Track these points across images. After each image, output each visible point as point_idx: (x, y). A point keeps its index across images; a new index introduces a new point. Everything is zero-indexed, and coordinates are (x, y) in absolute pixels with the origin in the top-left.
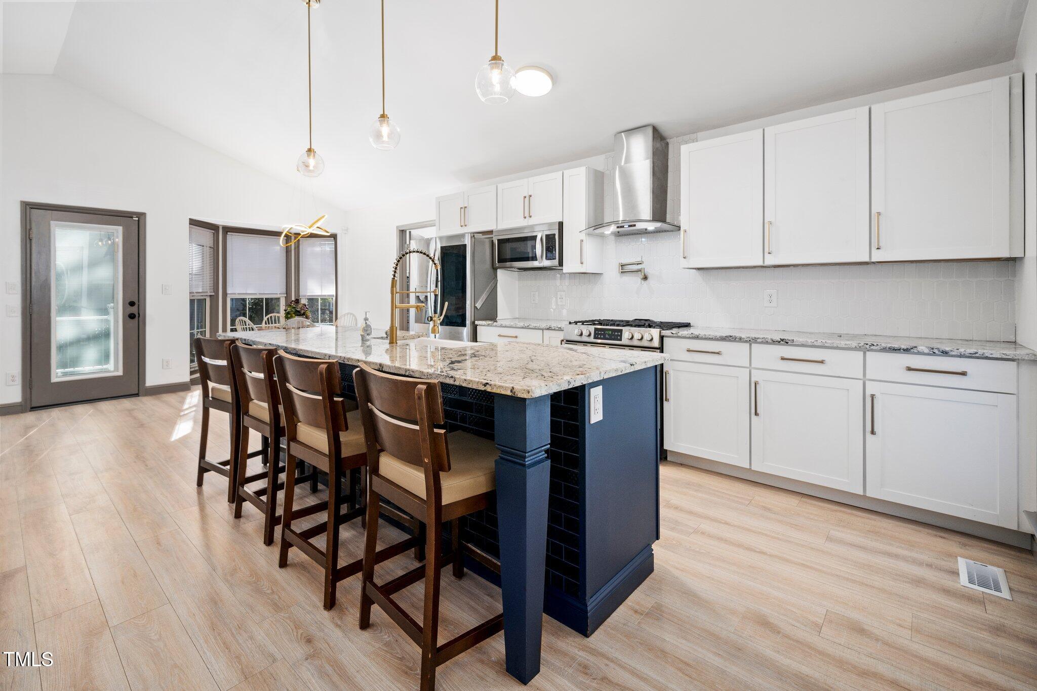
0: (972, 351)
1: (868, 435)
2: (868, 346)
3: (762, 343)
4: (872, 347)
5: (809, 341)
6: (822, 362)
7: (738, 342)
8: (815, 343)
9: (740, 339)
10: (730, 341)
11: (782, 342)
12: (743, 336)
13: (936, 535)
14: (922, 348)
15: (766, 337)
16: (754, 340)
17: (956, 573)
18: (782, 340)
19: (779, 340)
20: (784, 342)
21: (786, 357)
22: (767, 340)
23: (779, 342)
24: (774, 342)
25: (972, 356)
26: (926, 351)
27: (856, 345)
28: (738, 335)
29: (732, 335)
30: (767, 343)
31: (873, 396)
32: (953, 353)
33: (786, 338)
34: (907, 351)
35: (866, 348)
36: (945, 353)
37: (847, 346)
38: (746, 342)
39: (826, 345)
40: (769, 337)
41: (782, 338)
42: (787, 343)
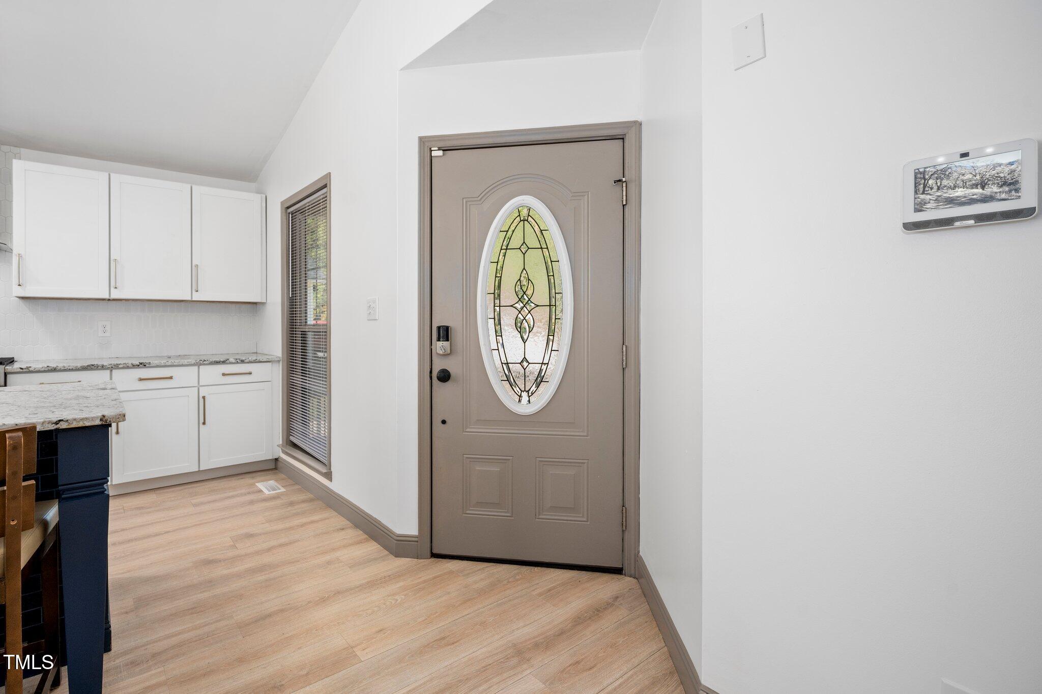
0: (255, 358)
1: (201, 425)
2: (202, 362)
3: (123, 368)
4: (204, 362)
5: (162, 362)
6: (171, 378)
7: (100, 369)
8: (167, 364)
9: (103, 366)
10: (92, 369)
11: (141, 366)
12: (105, 364)
13: (239, 479)
14: (232, 360)
15: (126, 362)
16: (116, 367)
17: (261, 491)
18: (141, 364)
19: (139, 364)
20: (142, 365)
21: (142, 377)
22: (127, 365)
23: (138, 366)
24: (134, 366)
25: (255, 362)
26: (234, 361)
27: (194, 361)
28: (100, 363)
29: (93, 364)
30: (128, 367)
31: (204, 398)
32: (246, 361)
33: (144, 362)
34: (224, 362)
35: (200, 364)
36: (243, 362)
37: (189, 363)
38: (108, 368)
39: (174, 364)
40: (130, 362)
41: (141, 362)
42: (145, 366)
